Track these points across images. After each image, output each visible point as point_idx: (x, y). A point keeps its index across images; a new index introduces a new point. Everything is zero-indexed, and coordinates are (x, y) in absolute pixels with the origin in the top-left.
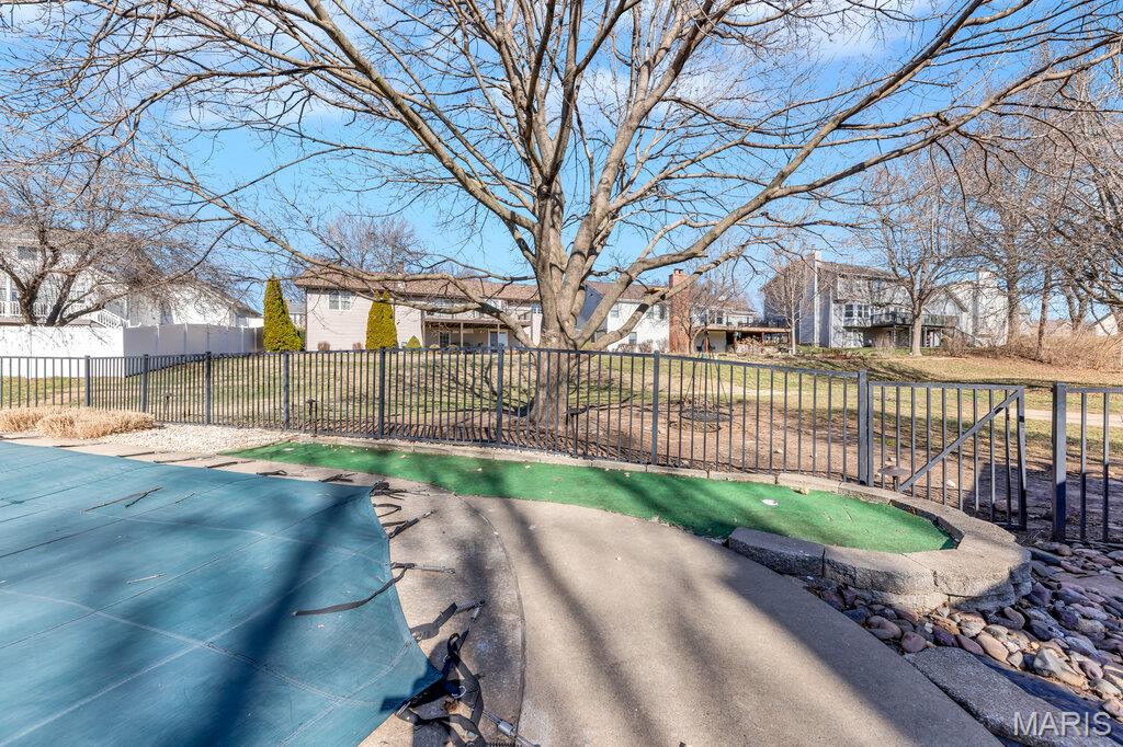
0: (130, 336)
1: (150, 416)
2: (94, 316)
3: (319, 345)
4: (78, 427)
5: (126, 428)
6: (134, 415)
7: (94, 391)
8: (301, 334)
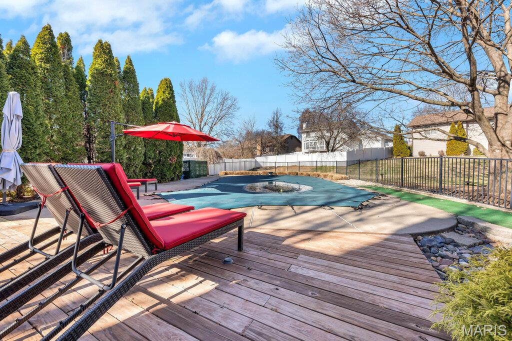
0: (349, 153)
1: (347, 176)
2: (342, 148)
3: (419, 153)
4: (334, 178)
5: (342, 179)
6: (344, 176)
7: (338, 169)
8: (410, 148)
